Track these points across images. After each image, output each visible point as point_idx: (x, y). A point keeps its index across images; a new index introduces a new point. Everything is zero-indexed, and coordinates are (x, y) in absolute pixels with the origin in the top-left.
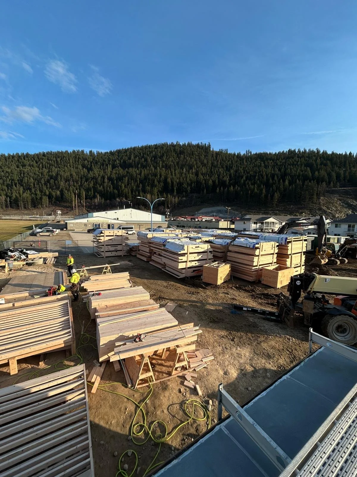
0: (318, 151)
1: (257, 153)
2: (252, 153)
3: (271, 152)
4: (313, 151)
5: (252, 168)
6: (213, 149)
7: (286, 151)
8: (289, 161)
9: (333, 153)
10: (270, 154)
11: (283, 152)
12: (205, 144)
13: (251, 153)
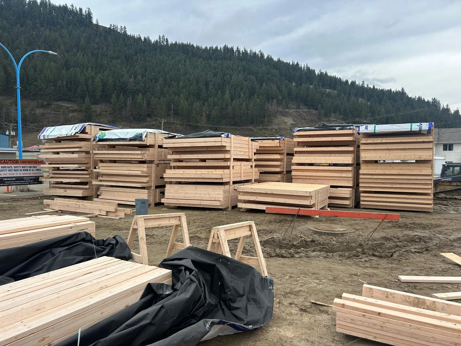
0: (262, 55)
1: (178, 43)
2: (170, 42)
3: (200, 45)
4: (256, 53)
5: (171, 66)
6: (97, 21)
7: (221, 48)
8: (226, 62)
9: (279, 60)
10: (198, 47)
11: (217, 48)
12: (81, 10)
13: (167, 41)
